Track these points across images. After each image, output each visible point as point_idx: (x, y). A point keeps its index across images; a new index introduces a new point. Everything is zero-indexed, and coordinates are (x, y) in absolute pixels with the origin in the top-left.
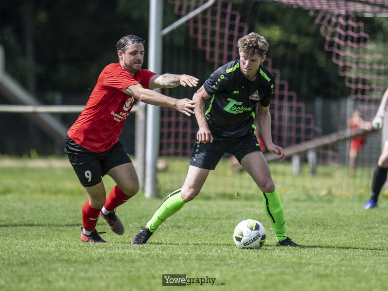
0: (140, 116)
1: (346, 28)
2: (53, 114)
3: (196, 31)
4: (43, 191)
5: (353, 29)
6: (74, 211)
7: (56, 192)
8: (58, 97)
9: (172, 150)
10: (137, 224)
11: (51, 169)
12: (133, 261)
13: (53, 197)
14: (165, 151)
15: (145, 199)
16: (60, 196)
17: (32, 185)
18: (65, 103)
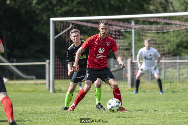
0: (47, 66)
1: (115, 35)
2: (14, 66)
3: (65, 37)
4: (15, 91)
5: (117, 35)
6: (29, 97)
7: (20, 91)
8: (15, 60)
9: (58, 77)
10: (51, 101)
11: (15, 84)
12: (55, 113)
13: (19, 93)
14: (56, 77)
15: (50, 93)
16: (21, 93)
17: (12, 89)
18: (17, 62)
